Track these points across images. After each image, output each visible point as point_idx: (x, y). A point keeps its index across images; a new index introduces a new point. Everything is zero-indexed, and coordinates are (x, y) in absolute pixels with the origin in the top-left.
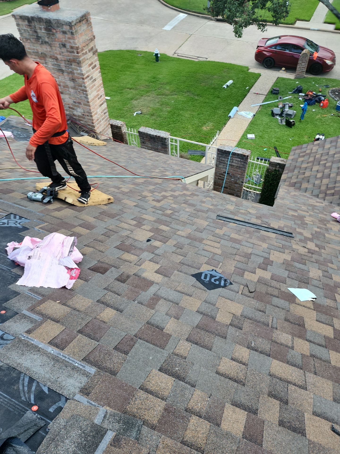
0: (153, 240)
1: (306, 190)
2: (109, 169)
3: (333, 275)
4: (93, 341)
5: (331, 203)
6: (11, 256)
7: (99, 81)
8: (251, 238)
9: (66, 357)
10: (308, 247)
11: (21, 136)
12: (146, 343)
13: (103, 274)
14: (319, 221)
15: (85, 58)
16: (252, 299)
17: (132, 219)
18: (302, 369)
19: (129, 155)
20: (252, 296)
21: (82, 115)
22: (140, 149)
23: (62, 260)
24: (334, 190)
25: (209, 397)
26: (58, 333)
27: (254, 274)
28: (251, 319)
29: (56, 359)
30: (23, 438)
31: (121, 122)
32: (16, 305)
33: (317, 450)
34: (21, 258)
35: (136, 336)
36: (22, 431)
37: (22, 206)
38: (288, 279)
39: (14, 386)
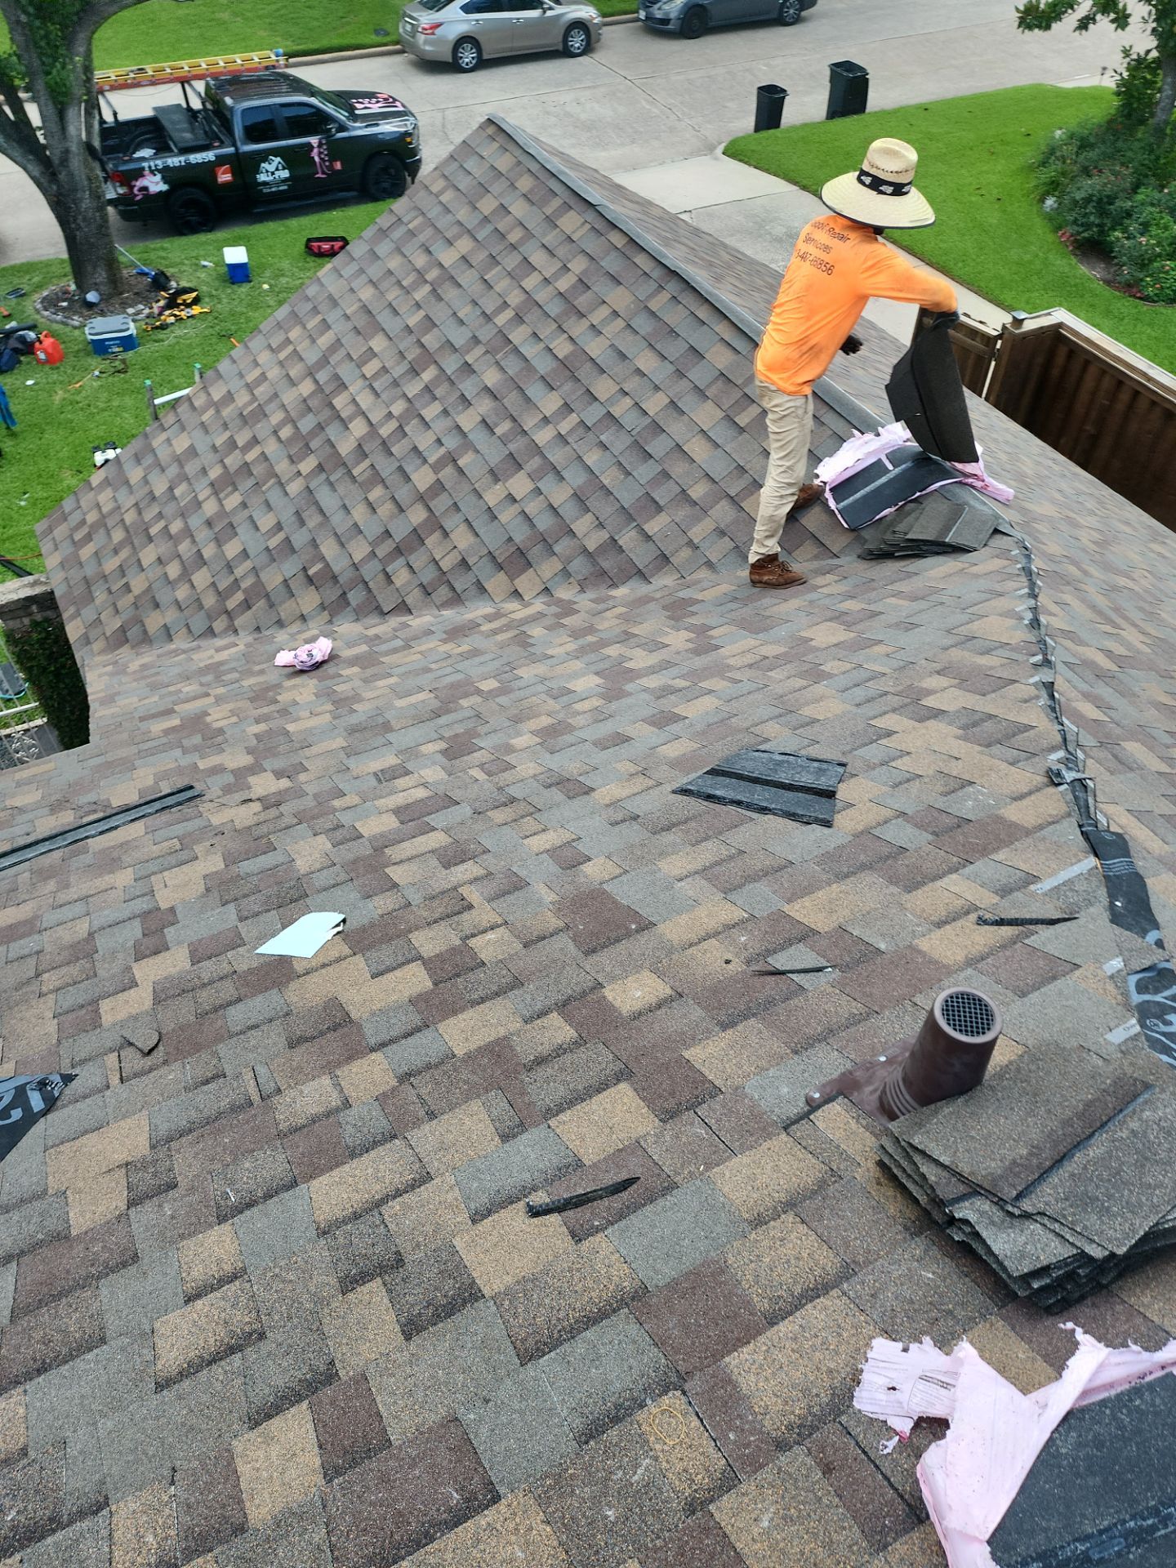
1: (168, 634)
3: (357, 825)
5: (258, 629)
8: (67, 886)
10: (257, 796)
14: (252, 700)
16: (163, 1070)
18: (395, 1137)
20: (161, 1060)
24: (240, 592)
25: (173, 1483)
27: (132, 991)
28: (190, 1131)
33: (522, 1300)
38: (243, 928)
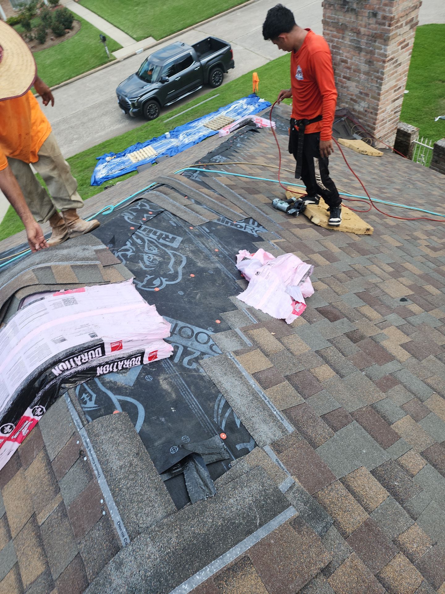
0: (409, 302)
2: (376, 189)
4: (299, 395)
6: (240, 265)
7: (405, 67)
9: (266, 399)
11: (283, 129)
12: (363, 429)
13: (331, 322)
15: (397, 33)
17: (388, 264)
19: (410, 176)
21: (364, 112)
22: (428, 170)
23: (290, 287)
26: (265, 368)
29: (255, 395)
30: (207, 459)
31: (413, 127)
32: (231, 320)
34: (248, 270)
35: (352, 414)
36: (206, 452)
37: (263, 212)
39: (211, 402)
